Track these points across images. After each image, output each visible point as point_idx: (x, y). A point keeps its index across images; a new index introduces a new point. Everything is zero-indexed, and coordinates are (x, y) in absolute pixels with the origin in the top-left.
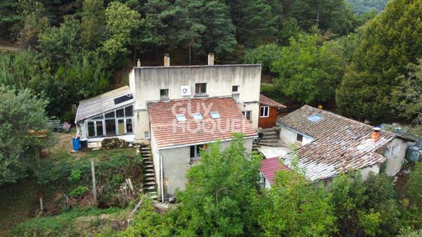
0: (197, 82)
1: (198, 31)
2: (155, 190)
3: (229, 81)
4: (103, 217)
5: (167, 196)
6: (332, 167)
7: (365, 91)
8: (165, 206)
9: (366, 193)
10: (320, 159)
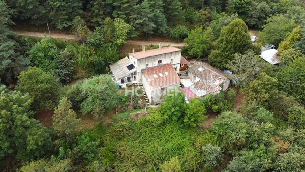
0: (159, 60)
1: (153, 27)
2: (149, 101)
3: (170, 57)
4: (138, 112)
5: (154, 103)
6: (205, 92)
7: (219, 59)
8: (153, 107)
9: (215, 100)
10: (201, 88)
